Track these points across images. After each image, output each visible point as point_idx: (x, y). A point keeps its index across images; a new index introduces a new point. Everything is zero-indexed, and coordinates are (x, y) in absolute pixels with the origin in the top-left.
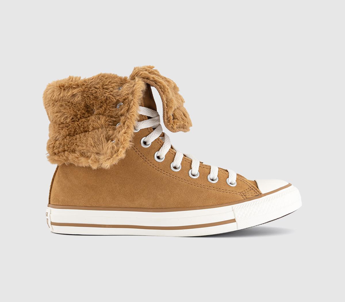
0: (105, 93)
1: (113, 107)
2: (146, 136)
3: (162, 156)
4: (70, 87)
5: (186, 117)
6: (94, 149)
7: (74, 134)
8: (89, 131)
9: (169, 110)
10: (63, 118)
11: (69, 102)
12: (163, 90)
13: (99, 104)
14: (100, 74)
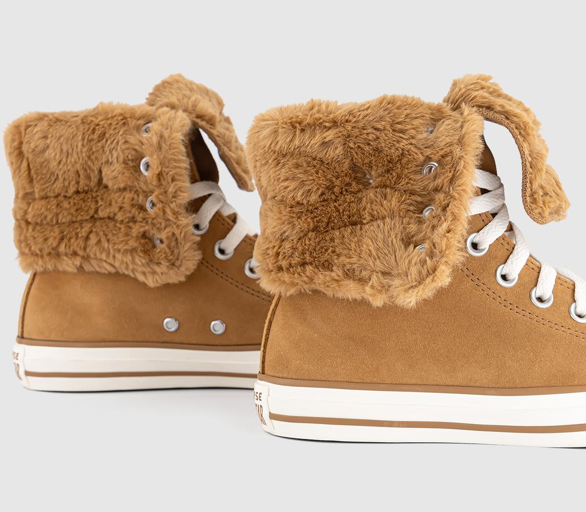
0: (398, 142)
1: (415, 172)
2: (478, 232)
3: (513, 273)
4: (317, 125)
5: (560, 188)
6: (378, 262)
7: (327, 229)
8: (362, 224)
9: (535, 177)
10: (300, 194)
11: (314, 159)
12: (523, 132)
13: (383, 165)
14: (384, 98)
